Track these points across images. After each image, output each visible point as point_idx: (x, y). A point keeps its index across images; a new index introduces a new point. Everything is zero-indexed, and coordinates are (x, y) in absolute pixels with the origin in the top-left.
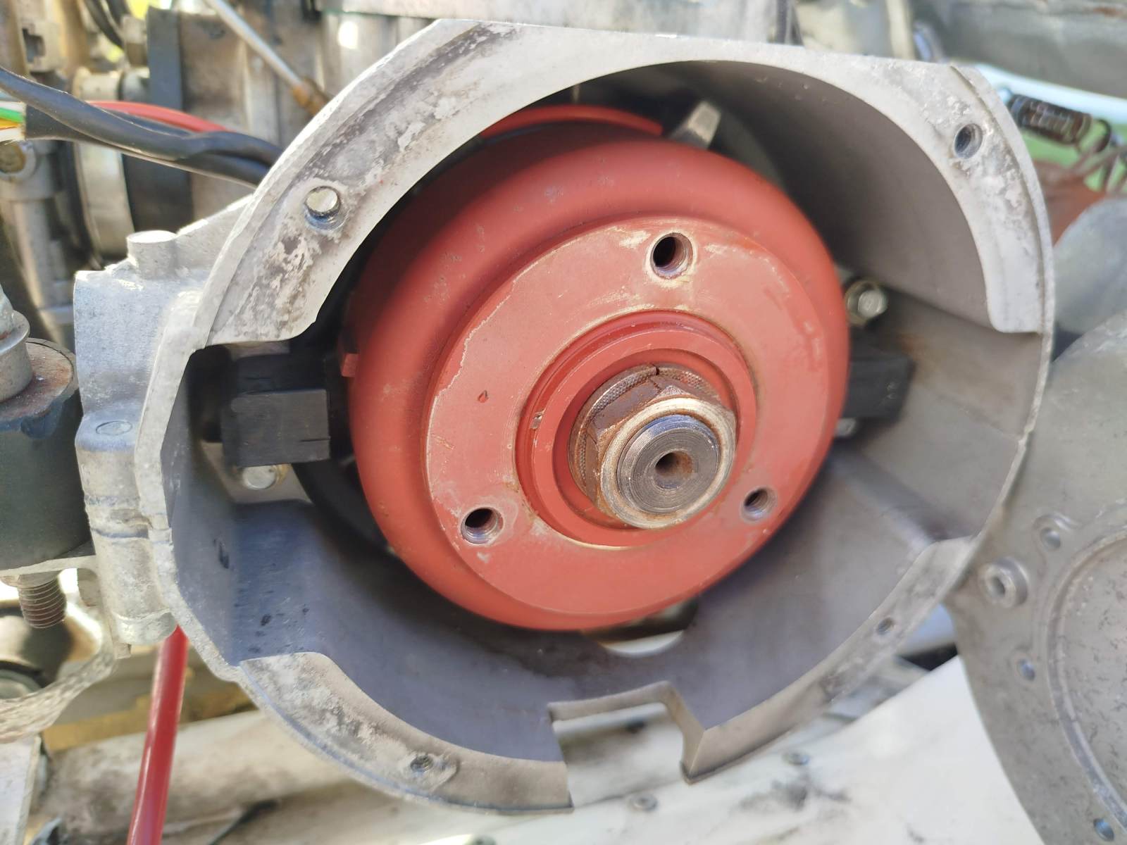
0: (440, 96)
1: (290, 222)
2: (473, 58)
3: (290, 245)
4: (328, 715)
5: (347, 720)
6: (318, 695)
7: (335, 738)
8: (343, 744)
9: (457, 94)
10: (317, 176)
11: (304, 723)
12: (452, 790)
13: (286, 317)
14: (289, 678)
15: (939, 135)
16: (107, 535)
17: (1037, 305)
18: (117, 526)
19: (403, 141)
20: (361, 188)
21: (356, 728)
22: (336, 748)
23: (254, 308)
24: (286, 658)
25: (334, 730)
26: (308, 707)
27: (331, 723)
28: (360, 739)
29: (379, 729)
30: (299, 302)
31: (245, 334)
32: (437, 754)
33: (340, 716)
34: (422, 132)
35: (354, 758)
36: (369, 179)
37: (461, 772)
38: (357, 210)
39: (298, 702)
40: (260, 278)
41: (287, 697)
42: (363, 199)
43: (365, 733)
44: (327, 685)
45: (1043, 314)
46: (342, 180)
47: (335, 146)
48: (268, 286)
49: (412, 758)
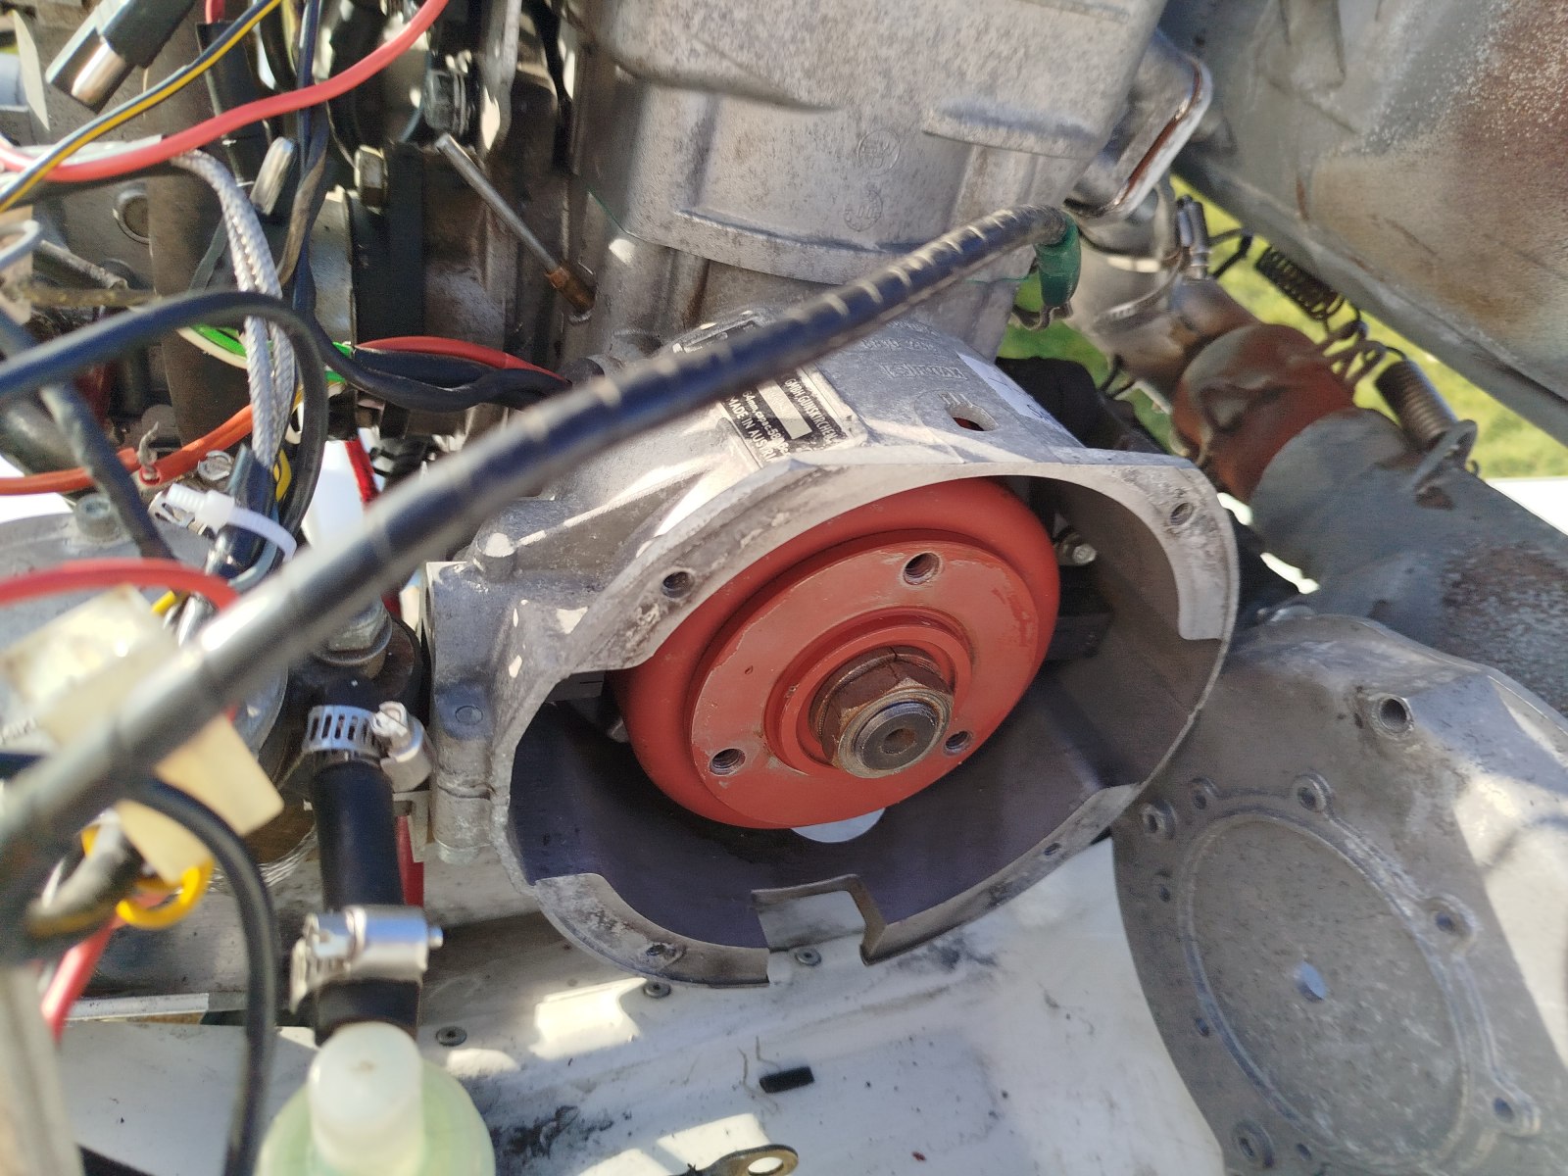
0: (779, 511)
1: (649, 594)
2: (808, 487)
3: (646, 609)
4: (592, 916)
5: (606, 920)
6: (588, 903)
7: (593, 932)
8: (598, 936)
9: (791, 510)
10: (678, 565)
11: (571, 922)
12: (675, 969)
13: (632, 654)
14: (570, 892)
15: (1158, 512)
16: (455, 795)
17: (1221, 620)
18: (464, 790)
19: (744, 542)
20: (707, 571)
21: (613, 923)
22: (592, 939)
23: (609, 650)
24: (571, 878)
25: (593, 928)
26: (579, 912)
27: (594, 923)
28: (614, 933)
29: (630, 926)
30: (644, 644)
31: (599, 666)
32: (669, 944)
33: (601, 916)
34: (760, 534)
35: (605, 946)
36: (714, 566)
37: (686, 956)
38: (701, 585)
39: (572, 908)
40: (619, 630)
41: (565, 904)
42: (707, 578)
43: (618, 929)
44: (597, 895)
45: (1224, 627)
46: (694, 567)
47: (695, 546)
48: (624, 635)
49: (651, 946)
